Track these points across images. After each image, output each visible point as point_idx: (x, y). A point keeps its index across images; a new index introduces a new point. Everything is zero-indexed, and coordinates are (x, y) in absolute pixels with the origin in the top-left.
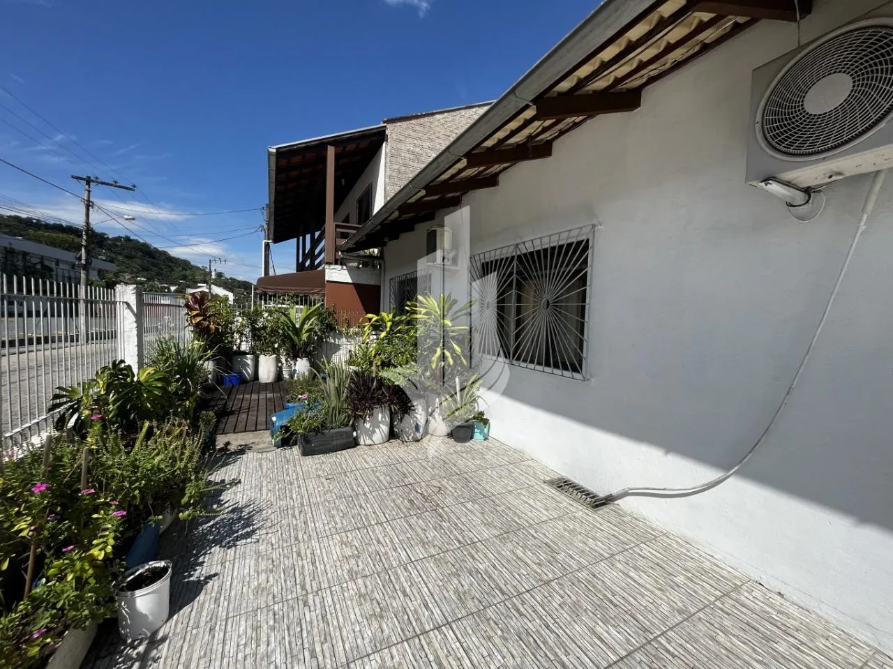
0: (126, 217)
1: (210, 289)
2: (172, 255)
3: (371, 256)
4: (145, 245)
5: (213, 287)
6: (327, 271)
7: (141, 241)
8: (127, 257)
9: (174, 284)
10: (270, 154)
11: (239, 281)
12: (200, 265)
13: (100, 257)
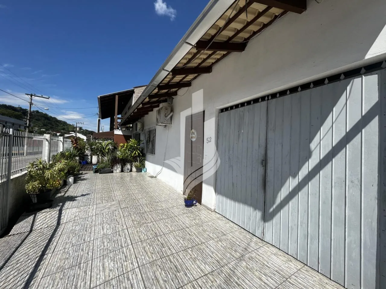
0: (45, 109)
1: (76, 135)
2: (58, 119)
3: (130, 127)
4: (46, 115)
5: (77, 134)
6: (115, 131)
7: (44, 113)
8: (37, 120)
9: (59, 132)
10: (98, 98)
11: (89, 131)
12: (71, 124)
13: (24, 120)
